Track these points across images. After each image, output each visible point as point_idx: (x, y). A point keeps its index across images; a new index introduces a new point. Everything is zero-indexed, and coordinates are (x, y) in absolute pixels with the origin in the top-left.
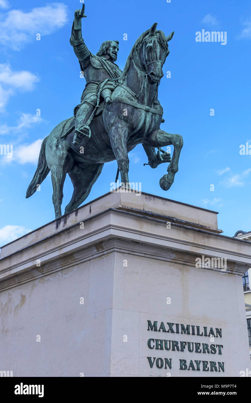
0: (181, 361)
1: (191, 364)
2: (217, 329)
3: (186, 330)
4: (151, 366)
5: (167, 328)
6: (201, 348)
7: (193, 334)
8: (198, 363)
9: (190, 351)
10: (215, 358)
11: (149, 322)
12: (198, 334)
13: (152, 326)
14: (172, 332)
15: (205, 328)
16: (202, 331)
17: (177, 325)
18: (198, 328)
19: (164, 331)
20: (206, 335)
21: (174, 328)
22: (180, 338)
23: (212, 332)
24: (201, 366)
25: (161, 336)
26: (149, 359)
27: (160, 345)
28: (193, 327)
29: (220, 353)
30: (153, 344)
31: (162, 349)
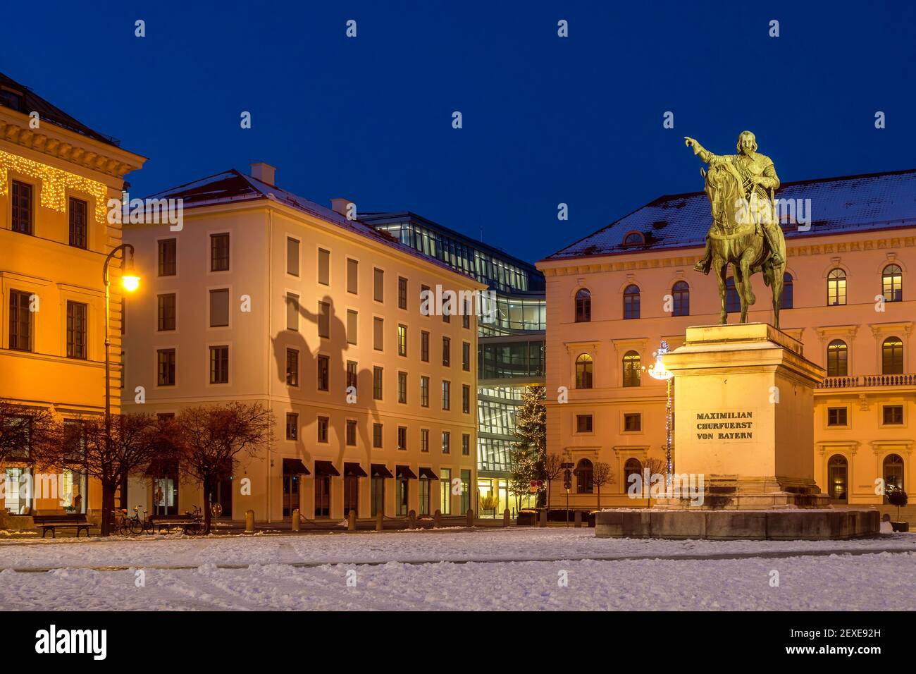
0: (720, 434)
1: (727, 435)
2: (748, 413)
3: (724, 416)
4: (700, 438)
5: (710, 416)
6: (735, 426)
7: (729, 417)
8: (732, 434)
9: (726, 427)
10: (746, 430)
11: (698, 415)
12: (733, 417)
13: (700, 417)
14: (714, 418)
15: (739, 414)
16: (736, 415)
17: (718, 414)
18: (733, 414)
19: (708, 418)
20: (739, 417)
21: (715, 416)
22: (719, 421)
23: (744, 414)
24: (734, 436)
25: (706, 421)
26: (698, 435)
27: (705, 427)
28: (729, 414)
29: (749, 427)
30: (700, 426)
31: (706, 428)
